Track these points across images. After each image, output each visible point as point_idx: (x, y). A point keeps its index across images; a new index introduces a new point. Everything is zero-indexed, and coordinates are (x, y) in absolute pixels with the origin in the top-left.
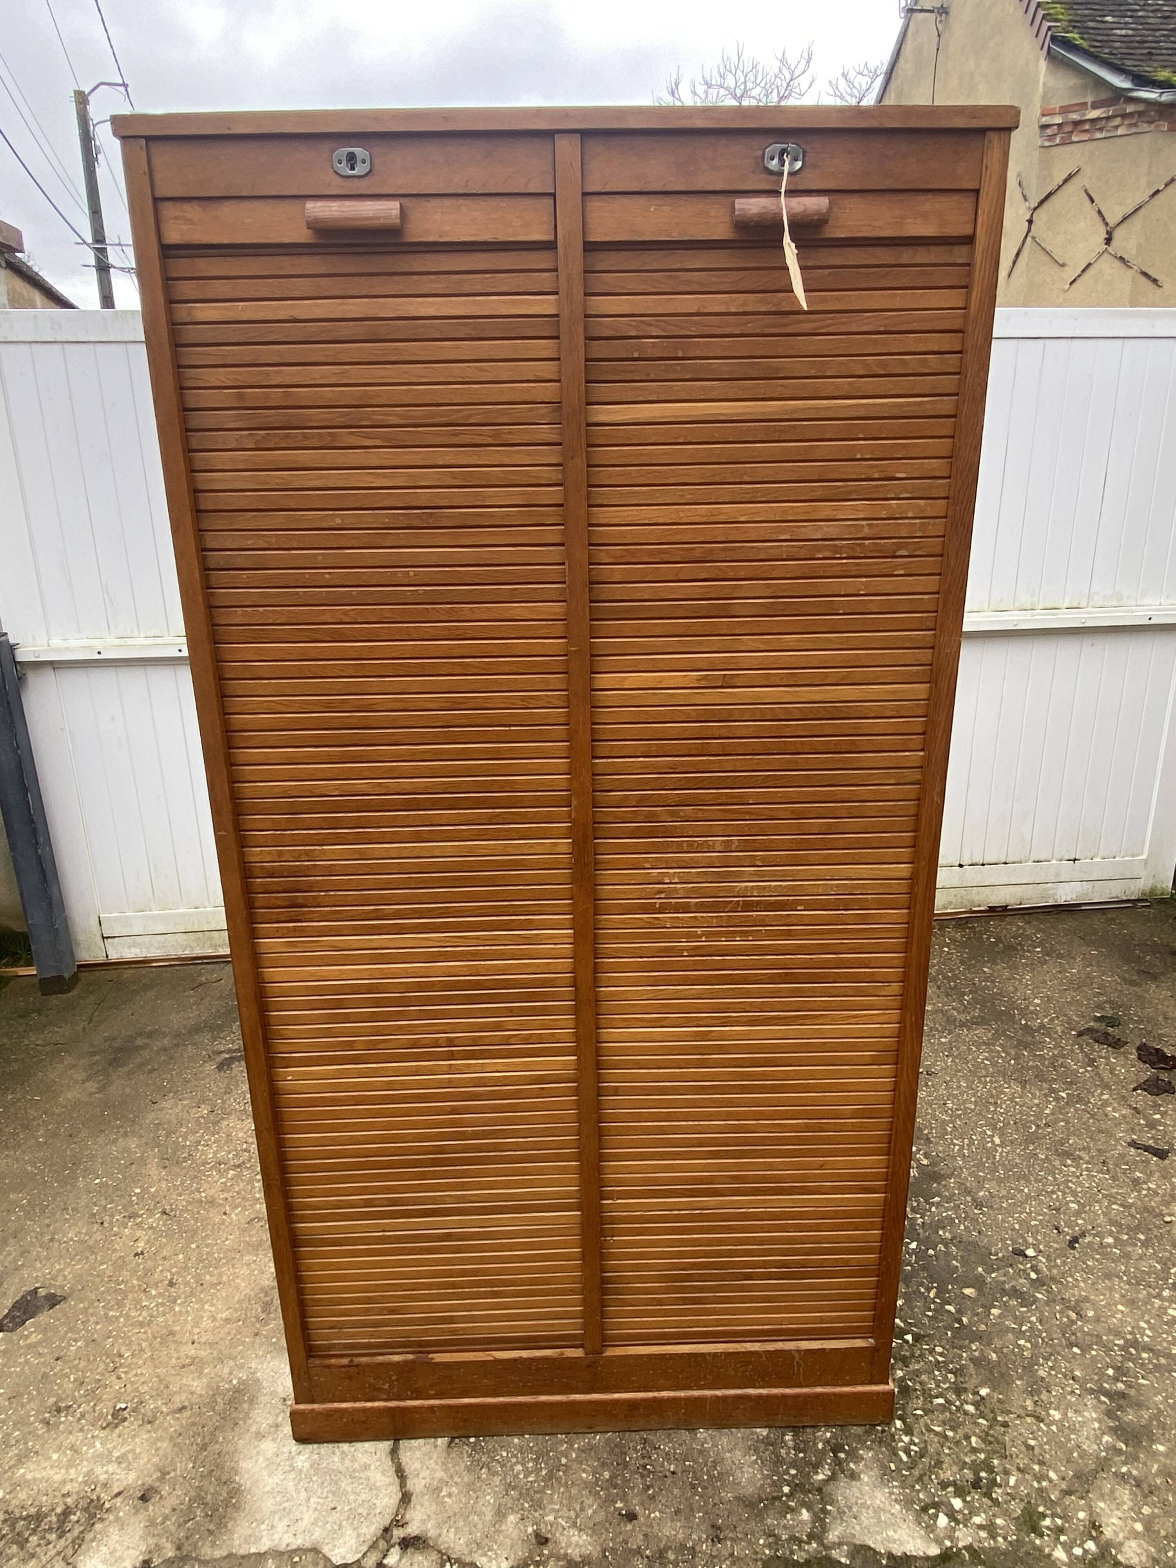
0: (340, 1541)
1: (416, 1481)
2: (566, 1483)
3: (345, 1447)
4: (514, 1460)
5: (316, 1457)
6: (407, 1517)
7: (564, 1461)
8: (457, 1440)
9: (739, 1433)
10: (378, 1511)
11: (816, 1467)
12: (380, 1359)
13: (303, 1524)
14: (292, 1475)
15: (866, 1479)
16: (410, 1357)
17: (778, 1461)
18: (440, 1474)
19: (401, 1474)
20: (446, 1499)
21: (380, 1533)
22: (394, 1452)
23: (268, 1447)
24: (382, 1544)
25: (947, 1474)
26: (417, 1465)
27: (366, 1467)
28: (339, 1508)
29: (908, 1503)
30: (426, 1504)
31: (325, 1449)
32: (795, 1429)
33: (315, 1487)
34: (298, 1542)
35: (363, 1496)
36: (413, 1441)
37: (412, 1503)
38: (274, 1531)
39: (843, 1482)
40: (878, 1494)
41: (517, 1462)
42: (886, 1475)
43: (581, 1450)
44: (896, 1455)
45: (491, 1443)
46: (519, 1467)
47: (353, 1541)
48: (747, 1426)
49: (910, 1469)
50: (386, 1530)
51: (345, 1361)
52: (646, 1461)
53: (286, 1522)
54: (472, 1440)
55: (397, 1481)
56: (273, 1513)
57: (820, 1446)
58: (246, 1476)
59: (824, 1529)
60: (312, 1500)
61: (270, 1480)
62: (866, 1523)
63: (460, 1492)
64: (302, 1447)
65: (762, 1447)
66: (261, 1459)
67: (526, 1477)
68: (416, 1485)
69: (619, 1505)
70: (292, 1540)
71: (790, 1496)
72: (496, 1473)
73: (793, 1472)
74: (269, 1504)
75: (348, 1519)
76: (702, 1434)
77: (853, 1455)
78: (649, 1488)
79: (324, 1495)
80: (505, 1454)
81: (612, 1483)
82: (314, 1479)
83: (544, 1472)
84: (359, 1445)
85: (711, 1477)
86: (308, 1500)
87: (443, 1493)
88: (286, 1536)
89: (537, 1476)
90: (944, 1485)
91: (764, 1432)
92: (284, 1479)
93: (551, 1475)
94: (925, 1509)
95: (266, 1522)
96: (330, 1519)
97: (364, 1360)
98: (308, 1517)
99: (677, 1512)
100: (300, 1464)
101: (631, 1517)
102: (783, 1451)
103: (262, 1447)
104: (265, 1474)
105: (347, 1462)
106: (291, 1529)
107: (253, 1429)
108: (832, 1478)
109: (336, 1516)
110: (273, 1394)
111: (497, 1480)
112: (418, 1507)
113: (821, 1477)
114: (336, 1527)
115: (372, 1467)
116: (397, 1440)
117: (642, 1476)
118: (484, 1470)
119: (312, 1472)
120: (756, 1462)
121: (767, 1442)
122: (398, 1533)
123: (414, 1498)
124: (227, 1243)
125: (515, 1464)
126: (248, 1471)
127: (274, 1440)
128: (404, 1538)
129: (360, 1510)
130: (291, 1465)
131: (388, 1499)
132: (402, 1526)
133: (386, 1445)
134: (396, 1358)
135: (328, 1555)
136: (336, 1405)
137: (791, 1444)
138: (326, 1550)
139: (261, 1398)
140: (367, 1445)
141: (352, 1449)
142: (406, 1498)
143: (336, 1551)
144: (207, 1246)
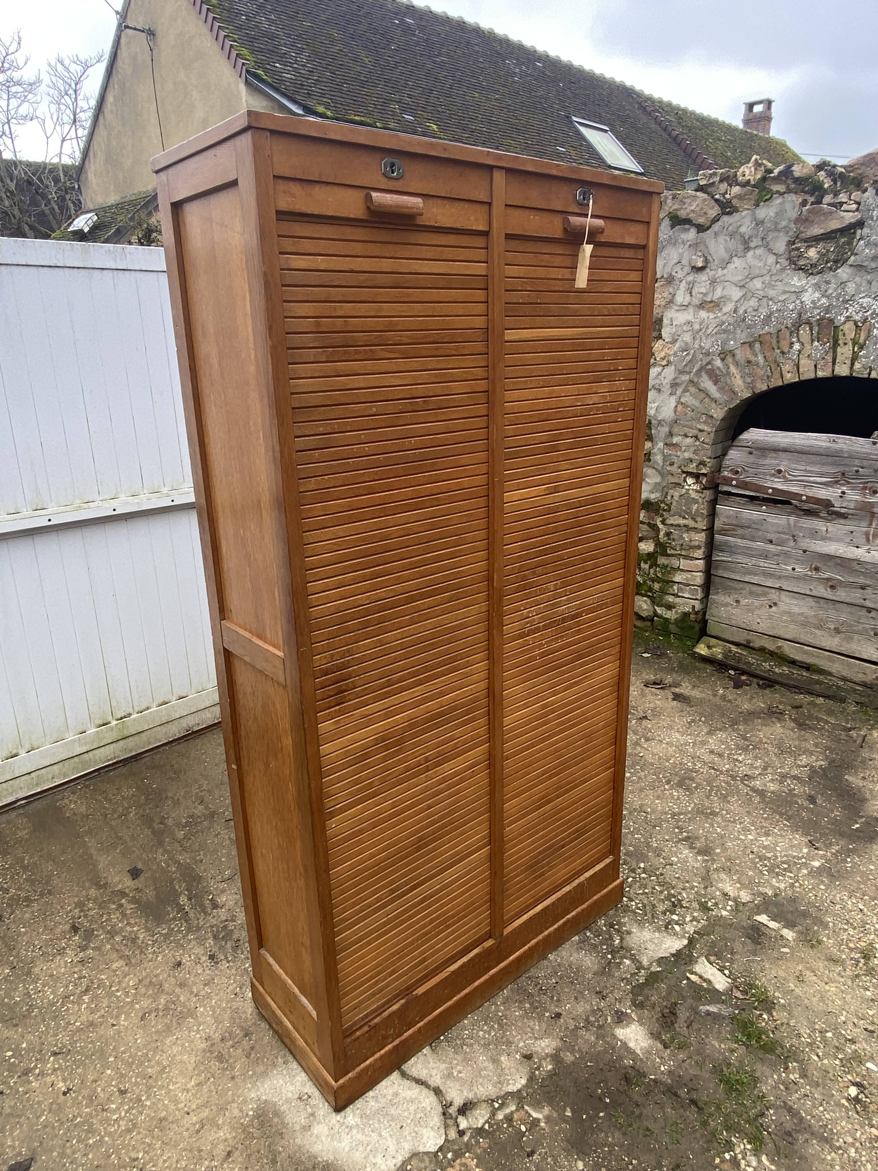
0: (425, 1138)
1: (432, 1079)
2: (512, 1023)
3: (371, 1093)
4: (475, 1031)
5: (358, 1111)
6: (448, 1099)
7: (500, 1014)
8: (434, 1044)
9: (567, 946)
10: (429, 1109)
11: (611, 938)
12: (386, 1014)
13: (392, 1149)
14: (355, 1131)
15: (635, 930)
16: (403, 1001)
17: (595, 946)
18: (443, 1066)
19: (419, 1082)
20: (460, 1075)
21: (442, 1117)
22: (404, 1075)
23: (320, 1129)
24: (450, 1122)
25: (661, 908)
26: (425, 1072)
27: (396, 1094)
28: (404, 1125)
29: (658, 929)
30: (452, 1085)
31: (359, 1103)
32: (587, 928)
33: (377, 1125)
34: (400, 1159)
35: (412, 1109)
36: (409, 1062)
37: (444, 1091)
38: (378, 1166)
39: (628, 938)
40: (645, 933)
41: (478, 1031)
42: (641, 924)
43: (504, 1003)
44: (636, 913)
45: (453, 1033)
46: (481, 1033)
47: (432, 1133)
48: (568, 940)
49: (646, 915)
50: (444, 1114)
51: (366, 1028)
52: (539, 986)
53: (380, 1156)
54: (442, 1038)
55: (423, 1087)
56: (366, 1157)
57: (604, 929)
58: (324, 1153)
59: (641, 963)
60: (383, 1134)
61: (343, 1144)
62: (652, 948)
63: (464, 1066)
64: (342, 1114)
65: (582, 945)
66: (323, 1138)
67: (489, 1035)
68: (436, 1080)
69: (547, 1014)
70: (394, 1161)
71: (613, 957)
72: (472, 1045)
73: (605, 947)
74: (358, 1156)
75: (416, 1125)
76: (551, 957)
77: (619, 923)
78: (552, 997)
79: (388, 1125)
80: (467, 1032)
81: (534, 1008)
82: (371, 1122)
83: (496, 1026)
84: (378, 1087)
85: (574, 973)
86: (380, 1135)
87: (455, 1074)
88: (388, 1163)
89: (495, 1030)
90: (664, 913)
91: (577, 938)
92: (352, 1137)
93: (501, 1025)
94: (666, 928)
95: (368, 1165)
96: (406, 1134)
97: (376, 1020)
98: (391, 1144)
99: (576, 998)
100: (352, 1122)
101: (558, 1015)
102: (592, 941)
103: (315, 1132)
104: (335, 1143)
105: (383, 1101)
106: (387, 1157)
107: (297, 1127)
108: (622, 939)
109: (406, 1131)
110: (288, 1101)
111: (476, 1047)
112: (449, 1090)
113: (617, 941)
114: (414, 1134)
115: (400, 1091)
116: (399, 1068)
117: (544, 994)
118: (465, 1047)
119: (365, 1121)
120: (586, 953)
121: (580, 942)
122: (452, 1110)
123: (442, 1088)
124: (139, 1041)
125: (477, 1033)
126: (322, 1151)
127: (318, 1123)
128: (458, 1110)
129: (418, 1116)
130: (347, 1127)
131: (428, 1100)
132: (451, 1105)
133: (395, 1075)
134: (395, 1007)
135: (425, 1150)
136: (362, 1066)
137: (592, 936)
138: (421, 1149)
139: (282, 1109)
140: (384, 1083)
141: (377, 1091)
142: (437, 1092)
143: (428, 1145)
144: (124, 1052)
